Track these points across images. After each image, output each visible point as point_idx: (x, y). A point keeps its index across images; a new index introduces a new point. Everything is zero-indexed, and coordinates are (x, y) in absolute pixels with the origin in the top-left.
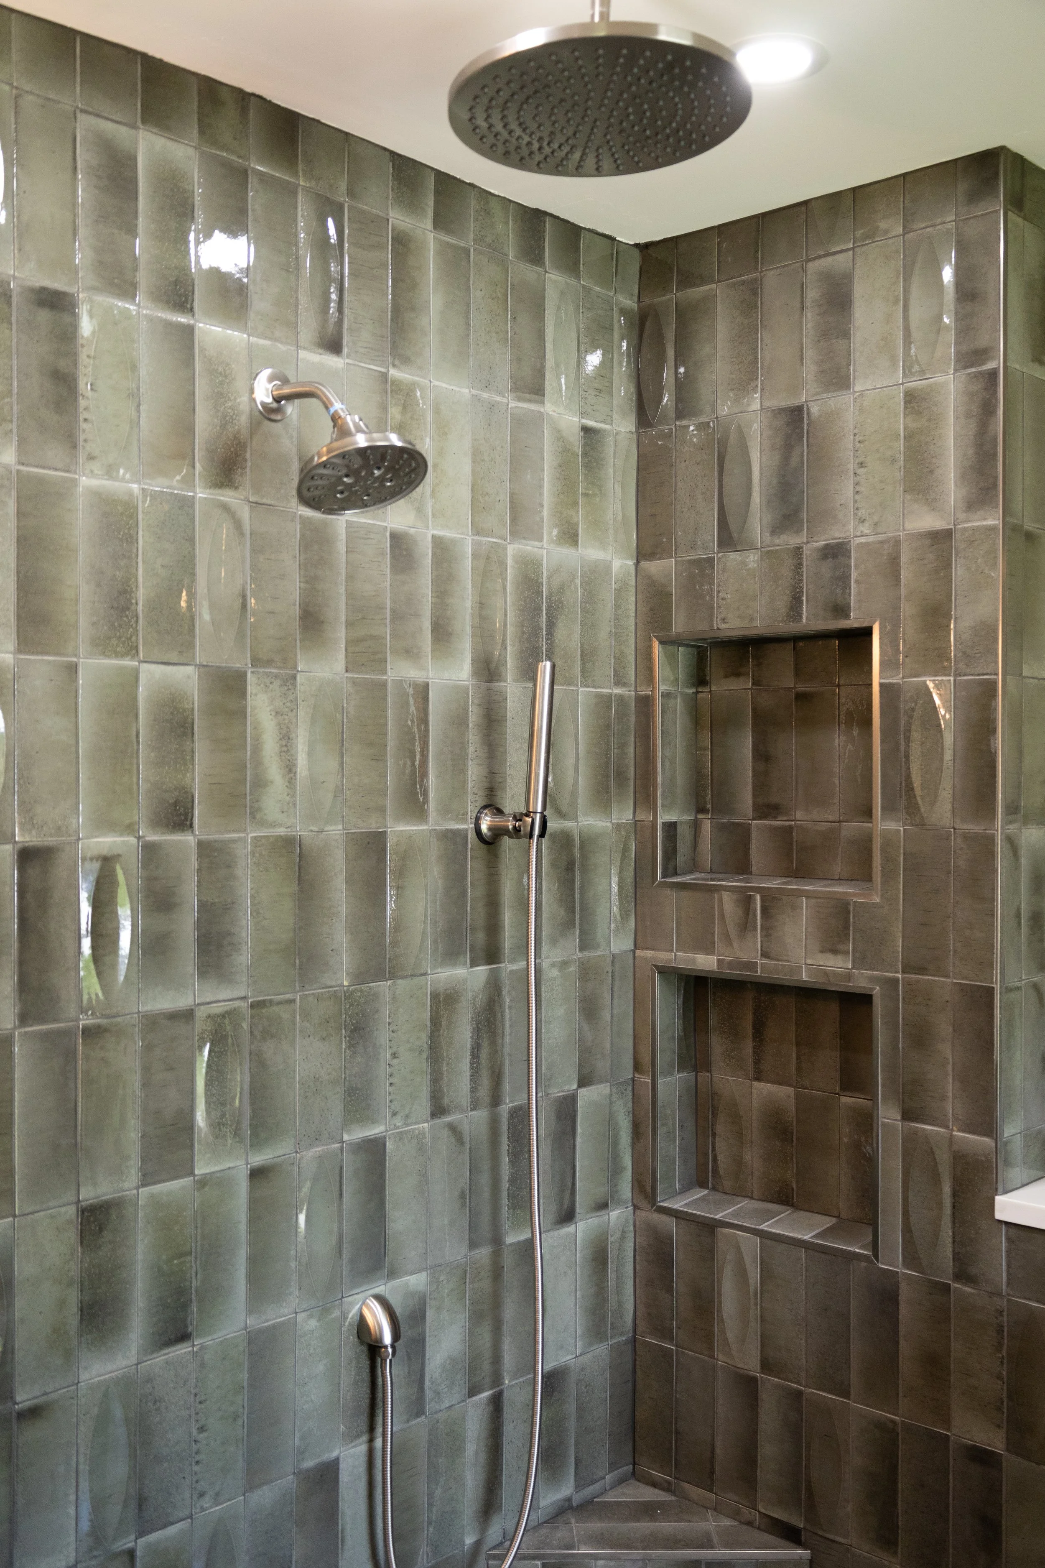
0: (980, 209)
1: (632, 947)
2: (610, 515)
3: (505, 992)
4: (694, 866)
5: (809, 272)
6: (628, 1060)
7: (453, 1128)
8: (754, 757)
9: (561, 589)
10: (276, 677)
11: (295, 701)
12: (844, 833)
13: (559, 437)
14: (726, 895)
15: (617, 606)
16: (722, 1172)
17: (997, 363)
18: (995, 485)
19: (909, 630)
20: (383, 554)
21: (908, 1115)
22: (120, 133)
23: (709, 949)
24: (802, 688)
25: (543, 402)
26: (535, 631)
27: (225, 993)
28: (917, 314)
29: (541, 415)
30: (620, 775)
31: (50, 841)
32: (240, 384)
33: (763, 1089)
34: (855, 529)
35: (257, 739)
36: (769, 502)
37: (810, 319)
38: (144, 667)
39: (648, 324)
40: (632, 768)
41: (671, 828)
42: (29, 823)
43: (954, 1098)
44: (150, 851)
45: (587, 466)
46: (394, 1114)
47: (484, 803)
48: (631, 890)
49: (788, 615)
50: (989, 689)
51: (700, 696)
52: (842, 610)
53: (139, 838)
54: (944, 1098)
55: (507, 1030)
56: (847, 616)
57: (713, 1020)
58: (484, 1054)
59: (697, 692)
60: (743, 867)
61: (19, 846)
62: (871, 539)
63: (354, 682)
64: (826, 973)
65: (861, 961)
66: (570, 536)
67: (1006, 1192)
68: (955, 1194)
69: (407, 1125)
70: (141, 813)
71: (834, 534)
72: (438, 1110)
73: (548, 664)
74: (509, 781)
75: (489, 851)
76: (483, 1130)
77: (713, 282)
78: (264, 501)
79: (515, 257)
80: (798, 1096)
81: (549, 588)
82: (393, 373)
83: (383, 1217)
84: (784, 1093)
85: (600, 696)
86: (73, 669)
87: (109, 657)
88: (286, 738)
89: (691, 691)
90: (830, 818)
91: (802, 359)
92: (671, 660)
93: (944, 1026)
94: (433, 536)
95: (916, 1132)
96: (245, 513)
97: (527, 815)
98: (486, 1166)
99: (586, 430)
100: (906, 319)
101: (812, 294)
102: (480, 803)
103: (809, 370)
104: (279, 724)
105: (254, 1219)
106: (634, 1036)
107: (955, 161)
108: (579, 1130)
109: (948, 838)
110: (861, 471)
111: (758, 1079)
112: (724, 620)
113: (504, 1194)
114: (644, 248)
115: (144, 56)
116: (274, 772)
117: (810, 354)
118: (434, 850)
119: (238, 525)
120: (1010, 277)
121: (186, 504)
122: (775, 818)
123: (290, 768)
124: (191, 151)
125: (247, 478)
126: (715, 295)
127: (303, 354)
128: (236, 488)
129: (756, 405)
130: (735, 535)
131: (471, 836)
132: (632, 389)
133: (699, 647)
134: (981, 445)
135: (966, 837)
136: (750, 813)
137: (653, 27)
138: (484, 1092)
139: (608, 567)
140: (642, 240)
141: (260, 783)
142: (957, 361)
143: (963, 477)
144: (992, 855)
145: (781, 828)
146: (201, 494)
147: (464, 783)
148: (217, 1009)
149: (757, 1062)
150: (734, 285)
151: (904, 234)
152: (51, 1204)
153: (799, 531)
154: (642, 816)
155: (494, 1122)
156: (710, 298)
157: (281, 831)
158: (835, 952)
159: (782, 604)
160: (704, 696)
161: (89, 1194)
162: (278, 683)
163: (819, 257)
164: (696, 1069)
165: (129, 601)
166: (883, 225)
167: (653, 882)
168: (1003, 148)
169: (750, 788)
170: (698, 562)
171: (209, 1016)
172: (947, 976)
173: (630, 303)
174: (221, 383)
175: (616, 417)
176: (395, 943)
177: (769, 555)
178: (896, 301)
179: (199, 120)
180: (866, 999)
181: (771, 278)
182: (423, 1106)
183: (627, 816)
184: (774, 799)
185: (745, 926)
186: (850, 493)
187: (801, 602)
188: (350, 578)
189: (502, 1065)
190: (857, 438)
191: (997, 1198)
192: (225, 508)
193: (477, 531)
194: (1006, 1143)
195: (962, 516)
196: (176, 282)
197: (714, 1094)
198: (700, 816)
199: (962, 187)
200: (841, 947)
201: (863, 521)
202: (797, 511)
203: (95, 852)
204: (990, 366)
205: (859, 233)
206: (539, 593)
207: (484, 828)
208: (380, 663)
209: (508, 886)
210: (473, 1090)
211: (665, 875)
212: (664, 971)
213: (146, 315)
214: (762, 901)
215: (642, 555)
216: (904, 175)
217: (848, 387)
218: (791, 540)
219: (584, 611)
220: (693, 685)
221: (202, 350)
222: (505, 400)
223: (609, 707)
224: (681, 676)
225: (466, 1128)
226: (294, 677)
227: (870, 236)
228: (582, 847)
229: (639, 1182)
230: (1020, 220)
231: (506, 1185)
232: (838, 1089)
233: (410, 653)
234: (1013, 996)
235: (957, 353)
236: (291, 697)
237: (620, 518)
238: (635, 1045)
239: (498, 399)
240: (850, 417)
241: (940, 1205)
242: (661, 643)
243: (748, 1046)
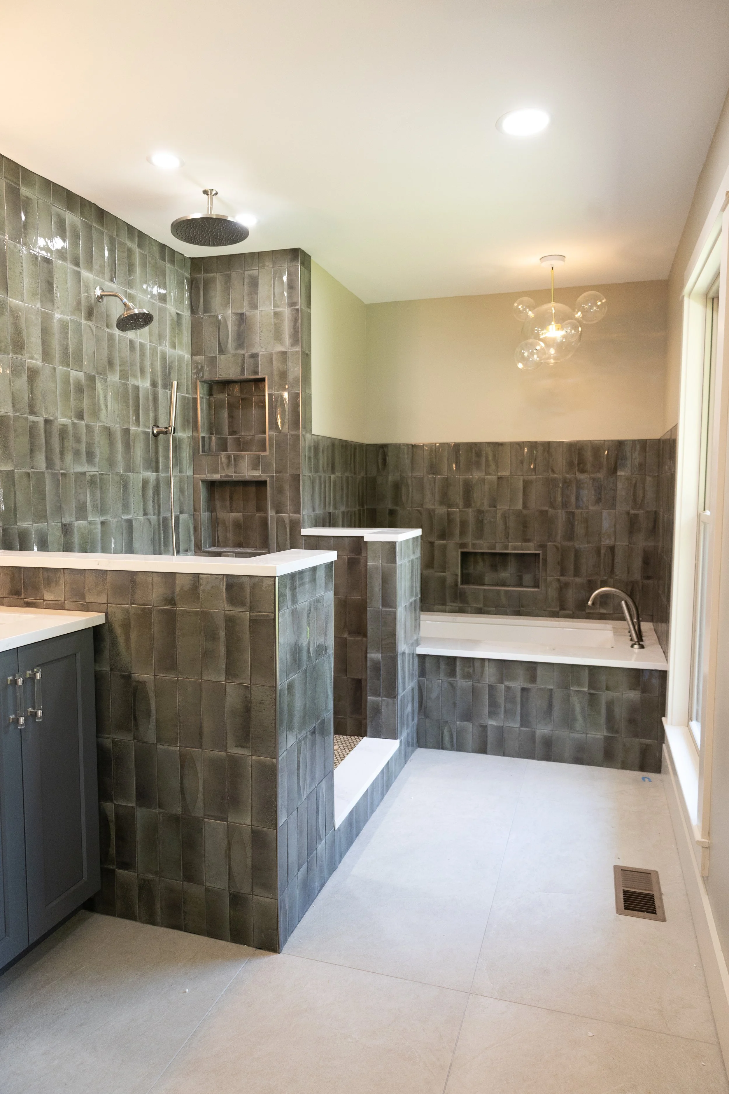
0: (294, 264)
1: (192, 474)
2: (184, 341)
3: (161, 482)
4: (210, 451)
5: (245, 274)
6: (192, 508)
7: (149, 520)
8: (228, 417)
9: (172, 362)
10: (103, 378)
11: (107, 386)
12: (256, 438)
13: (171, 316)
14: (222, 456)
15: (187, 369)
16: (220, 541)
17: (299, 307)
18: (299, 339)
19: (276, 378)
20: (127, 345)
21: (277, 512)
22: (61, 212)
23: (217, 473)
24: (243, 396)
25: (166, 304)
26: (166, 375)
27: (93, 469)
28: (277, 290)
29: (166, 308)
30: (188, 421)
31: (51, 418)
32: (92, 290)
33: (233, 515)
34: (260, 349)
35: (99, 396)
36: (234, 341)
37: (246, 288)
38: (71, 371)
39: (194, 283)
40: (191, 420)
41: (203, 438)
42: (47, 413)
43: (290, 505)
44: (74, 424)
45: (178, 325)
46: (134, 513)
47: (154, 424)
48: (191, 456)
49: (240, 374)
50: (298, 394)
51: (210, 399)
52: (256, 373)
53: (72, 421)
54: (287, 506)
55: (161, 494)
56: (258, 375)
57: (217, 496)
58: (156, 499)
59: (209, 398)
60: (226, 450)
61: (45, 418)
62: (265, 353)
63: (121, 382)
64: (254, 476)
65: (263, 471)
66: (174, 346)
67: (303, 528)
68: (290, 531)
69: (138, 517)
70: (73, 414)
71: (254, 351)
72: (145, 514)
73: (176, 382)
74: (160, 419)
75: (156, 439)
76: (156, 522)
77: (215, 273)
78: (98, 326)
79: (158, 258)
80: (243, 516)
81: (169, 361)
82: (128, 290)
83: (132, 542)
84: (239, 515)
85: (183, 396)
86: (55, 369)
87: (63, 367)
88: (105, 397)
89: (208, 397)
90: (252, 434)
91: (243, 299)
92: (203, 387)
93: (287, 487)
94: (140, 342)
95: (279, 516)
96: (94, 328)
97: (170, 427)
98: (157, 533)
99: (177, 314)
100: (274, 292)
101: (246, 281)
102: (153, 424)
103: (246, 303)
104: (104, 393)
105: (102, 536)
106: (194, 501)
107: (287, 250)
108: (180, 527)
109: (287, 435)
110: (262, 333)
111: (231, 512)
112: (220, 375)
113: (162, 542)
114: (192, 259)
115: (67, 190)
116: (103, 407)
117: (246, 298)
118: (142, 437)
119: (93, 333)
120: (302, 283)
121: (80, 324)
122: (235, 435)
123: (106, 406)
124: (79, 219)
125: (94, 318)
126: (216, 277)
127: (107, 283)
128: (92, 321)
129: (230, 311)
130: (224, 350)
131: (151, 433)
132: (189, 302)
133: (210, 384)
134: (295, 329)
135: (292, 435)
136: (227, 434)
137: (227, 217)
138: (156, 511)
139: (184, 356)
140: (192, 257)
141: (100, 409)
142: (288, 305)
143: (290, 337)
144: (299, 439)
145: (237, 438)
146: (84, 322)
147: (149, 419)
148: (92, 473)
149: (231, 507)
150: (222, 275)
151: (273, 268)
152: (56, 521)
153: (243, 349)
154: (194, 434)
155: (159, 519)
156: (214, 278)
157: (105, 424)
158: (256, 469)
159: (239, 370)
160: (212, 399)
161: (64, 520)
162: (103, 380)
163: (248, 270)
164: (212, 512)
165: (67, 351)
166: (267, 264)
167: (199, 454)
168: (299, 248)
169: (227, 427)
170: (212, 357)
171: (90, 475)
172: (287, 473)
173: (188, 276)
174: (88, 289)
175: (185, 311)
176: (133, 462)
177: (234, 356)
178: (271, 286)
179: (81, 210)
180: (264, 483)
181: (234, 274)
182: (141, 513)
183: (190, 434)
184: (235, 429)
185: (229, 465)
186: (259, 339)
187: (244, 370)
188: (120, 352)
189: (160, 504)
190: (260, 324)
191: (301, 530)
192: (90, 326)
193: (151, 342)
194: (303, 516)
195: (290, 347)
196: (76, 258)
197: (217, 519)
198: (211, 436)
199: (289, 257)
200: (258, 468)
201: (262, 348)
202: (243, 343)
203: (62, 423)
204: (297, 307)
205: (260, 265)
206: (166, 362)
207: (155, 432)
208: (127, 378)
209: (160, 449)
210: (154, 510)
211: (202, 452)
212: (203, 481)
213: (69, 267)
214: (234, 457)
215: (193, 354)
216: (273, 251)
217: (257, 309)
218: (241, 352)
219: (178, 370)
220: (208, 396)
221: (83, 279)
222: (156, 302)
223: (185, 400)
224: (205, 393)
225: (152, 520)
226: (107, 379)
227: (264, 266)
228: (179, 441)
229: (196, 544)
230: (304, 268)
231: (162, 539)
232: (255, 512)
233: (135, 376)
234: (305, 477)
235: (288, 303)
236: (106, 385)
237: (187, 342)
238: (194, 504)
239: (155, 302)
240: (258, 318)
241: (286, 535)
242: (200, 381)
243: (228, 503)
